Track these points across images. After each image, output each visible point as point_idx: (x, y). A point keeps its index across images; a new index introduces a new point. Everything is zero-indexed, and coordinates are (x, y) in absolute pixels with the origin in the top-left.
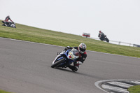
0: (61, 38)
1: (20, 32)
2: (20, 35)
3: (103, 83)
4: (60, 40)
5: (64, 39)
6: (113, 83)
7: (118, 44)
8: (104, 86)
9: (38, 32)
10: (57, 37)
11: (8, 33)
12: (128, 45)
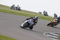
3: (47, 34)
4: (29, 14)
6: (51, 34)
11: (7, 11)
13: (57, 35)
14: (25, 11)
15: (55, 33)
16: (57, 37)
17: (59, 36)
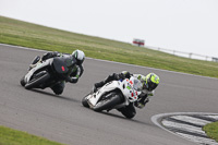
0: (99, 47)
3: (164, 118)
8: (166, 123)
9: (63, 37)
10: (94, 45)
11: (17, 37)
12: (204, 59)
13: (202, 122)
15: (194, 116)
16: (199, 130)
17: (208, 125)
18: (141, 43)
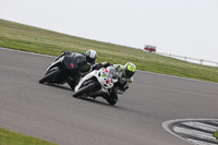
0: (110, 53)
1: (47, 42)
2: (47, 46)
3: (175, 124)
4: (109, 56)
5: (116, 54)
6: (191, 124)
7: (199, 62)
8: (177, 129)
10: (105, 51)
11: (29, 43)
13: (213, 129)
14: (94, 42)
18: (152, 50)
